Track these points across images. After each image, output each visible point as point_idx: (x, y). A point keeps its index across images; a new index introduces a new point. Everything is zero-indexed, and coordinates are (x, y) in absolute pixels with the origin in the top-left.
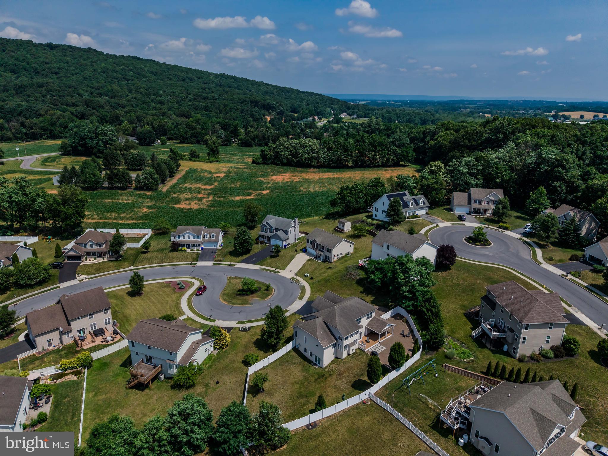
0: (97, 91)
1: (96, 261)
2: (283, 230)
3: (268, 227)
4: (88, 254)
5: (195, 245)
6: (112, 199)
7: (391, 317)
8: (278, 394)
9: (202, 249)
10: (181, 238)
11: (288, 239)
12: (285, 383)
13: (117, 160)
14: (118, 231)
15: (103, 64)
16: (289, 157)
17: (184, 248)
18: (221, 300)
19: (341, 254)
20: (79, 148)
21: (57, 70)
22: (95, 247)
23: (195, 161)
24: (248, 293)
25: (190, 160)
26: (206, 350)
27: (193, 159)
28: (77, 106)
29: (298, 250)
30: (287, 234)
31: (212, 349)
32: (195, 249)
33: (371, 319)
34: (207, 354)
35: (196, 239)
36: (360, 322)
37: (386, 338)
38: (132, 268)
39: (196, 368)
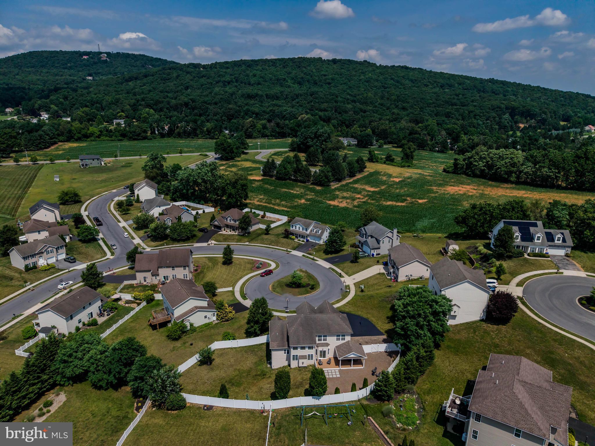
0: (352, 98)
1: (230, 233)
2: (376, 239)
3: (365, 233)
4: (227, 226)
5: (303, 237)
6: (288, 189)
7: (386, 352)
8: (217, 372)
9: (308, 241)
10: (294, 228)
11: (379, 248)
12: (232, 366)
13: (317, 157)
14: (265, 214)
15: (370, 75)
17: (294, 237)
18: (271, 286)
19: (411, 275)
20: (302, 146)
21: (330, 81)
22: (232, 222)
23: (388, 164)
24: (293, 286)
25: (385, 163)
26: (206, 317)
27: (387, 162)
28: (327, 111)
29: (381, 261)
30: (379, 243)
31: (214, 318)
32: (302, 239)
33: (344, 341)
34: (207, 321)
35: (304, 231)
36: (324, 340)
37: (352, 368)
38: (247, 243)
39: (189, 328)
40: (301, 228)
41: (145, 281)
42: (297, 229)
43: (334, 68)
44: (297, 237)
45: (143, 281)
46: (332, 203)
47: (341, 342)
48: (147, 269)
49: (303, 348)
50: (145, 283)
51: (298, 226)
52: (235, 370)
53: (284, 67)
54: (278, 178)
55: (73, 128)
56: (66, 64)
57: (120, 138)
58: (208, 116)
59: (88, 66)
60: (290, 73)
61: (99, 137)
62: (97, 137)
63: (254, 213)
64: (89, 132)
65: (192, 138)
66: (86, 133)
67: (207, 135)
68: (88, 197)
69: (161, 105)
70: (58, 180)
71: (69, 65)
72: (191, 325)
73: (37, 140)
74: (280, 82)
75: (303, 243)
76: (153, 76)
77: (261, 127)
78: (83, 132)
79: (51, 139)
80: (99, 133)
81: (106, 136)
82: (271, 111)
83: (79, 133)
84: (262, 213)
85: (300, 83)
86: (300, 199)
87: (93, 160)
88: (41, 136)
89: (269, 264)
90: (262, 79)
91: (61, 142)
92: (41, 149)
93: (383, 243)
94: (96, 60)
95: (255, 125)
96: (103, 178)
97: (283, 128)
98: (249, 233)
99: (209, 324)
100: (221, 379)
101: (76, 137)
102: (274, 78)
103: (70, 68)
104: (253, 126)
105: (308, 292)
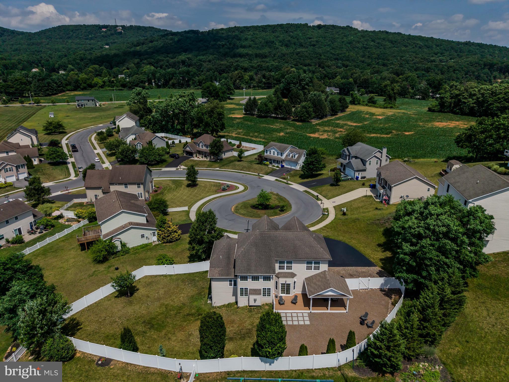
0: (335, 57)
1: (201, 159)
2: (362, 160)
3: (348, 154)
4: (200, 152)
5: (278, 162)
7: (381, 290)
8: (137, 307)
9: (283, 166)
10: (268, 152)
11: (365, 170)
12: (159, 299)
14: (240, 143)
16: (472, 105)
17: (268, 163)
18: (234, 207)
19: (407, 196)
22: (204, 148)
23: (370, 106)
24: (260, 207)
25: (367, 105)
26: (143, 236)
27: (370, 104)
28: (311, 66)
29: (367, 184)
30: (364, 165)
31: (155, 238)
32: (276, 165)
33: (317, 272)
34: (144, 241)
35: (279, 156)
36: (288, 268)
37: (329, 311)
38: (218, 169)
39: (120, 248)
40: (276, 153)
42: (272, 154)
43: (318, 32)
44: (271, 163)
45: (94, 200)
46: (312, 135)
47: (313, 272)
48: (97, 186)
49: (255, 278)
51: (272, 151)
52: (163, 304)
53: (273, 32)
54: (259, 116)
55: (79, 79)
56: (88, 36)
57: (120, 88)
58: (202, 71)
59: (106, 37)
60: (278, 37)
61: (102, 87)
62: (100, 87)
63: (230, 143)
64: (93, 82)
65: (185, 88)
66: (91, 83)
67: (198, 85)
68: (74, 129)
69: (161, 63)
70: (52, 116)
71: (90, 36)
72: (123, 245)
73: (45, 86)
74: (269, 43)
75: (278, 169)
76: (157, 41)
77: (249, 78)
78: (88, 82)
79: (59, 87)
80: (102, 83)
81: (109, 86)
82: (258, 66)
83: (85, 83)
84: (237, 143)
85: (287, 46)
86: (279, 133)
87: (88, 100)
88: (49, 83)
89: (236, 186)
90: (253, 43)
91: (69, 90)
92: (49, 95)
93: (370, 164)
94: (113, 32)
95: (242, 76)
96: (94, 116)
97: (268, 79)
98: (221, 159)
99: (146, 245)
101: (81, 87)
102: (263, 41)
103: (91, 39)
104: (241, 78)
105: (276, 214)
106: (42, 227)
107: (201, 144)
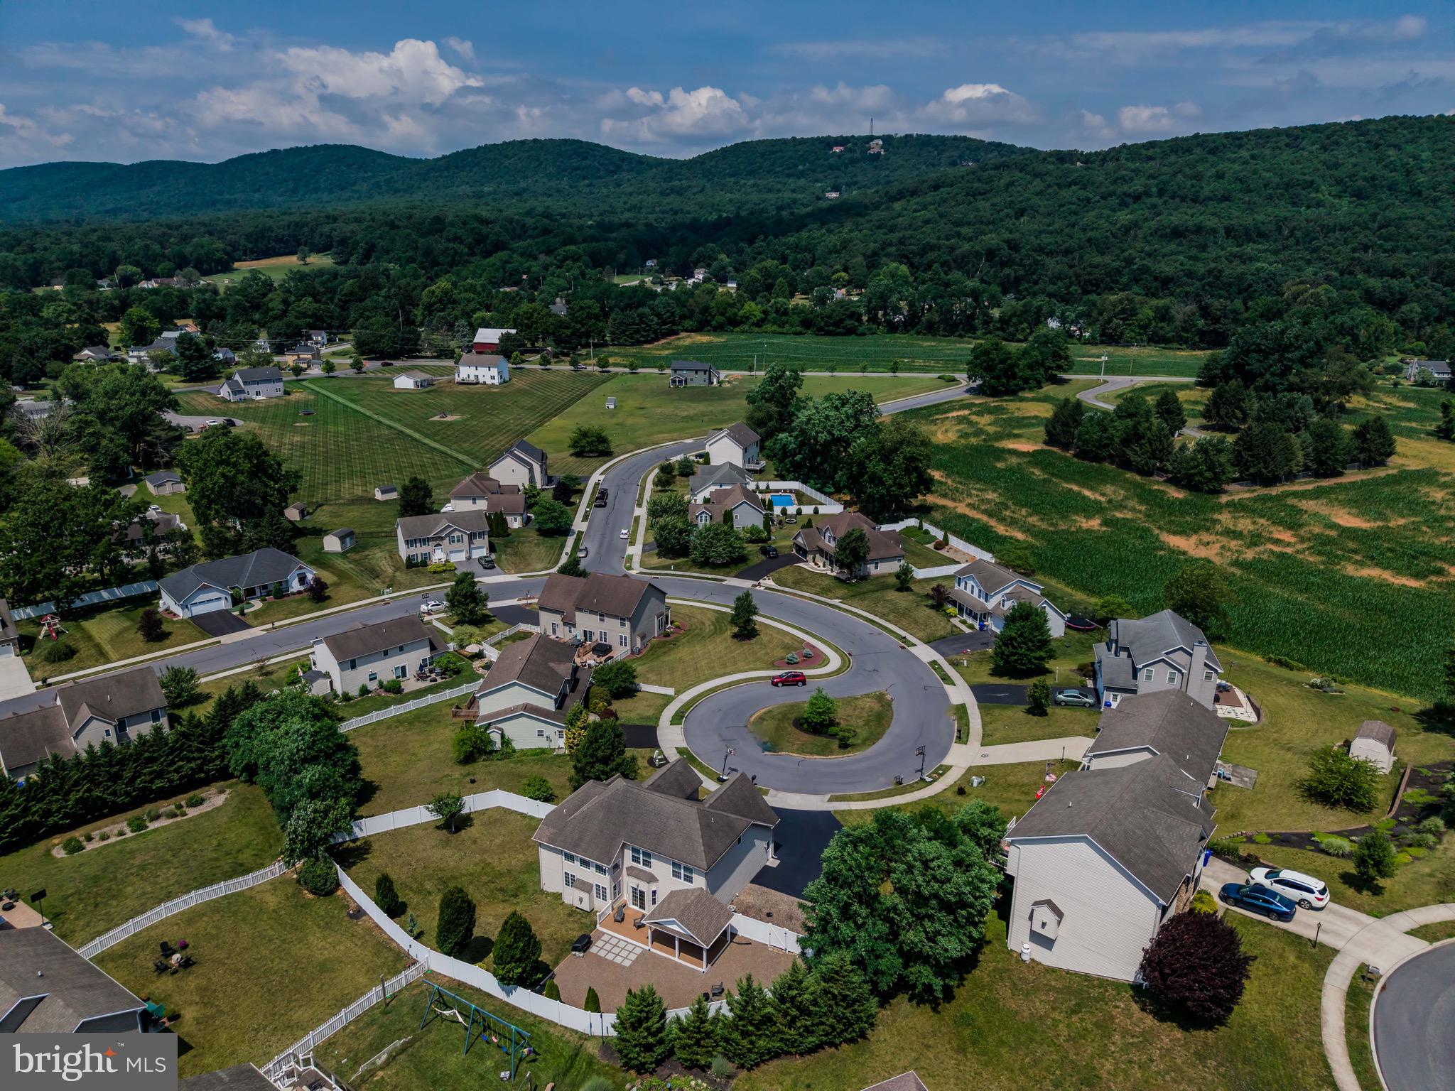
1: (821, 569)
2: (1133, 662)
4: (821, 552)
5: (974, 615)
6: (1084, 485)
8: (449, 853)
9: (983, 627)
11: (1132, 691)
12: (485, 851)
17: (953, 611)
18: (763, 710)
26: (541, 734)
30: (1135, 677)
31: (561, 743)
32: (970, 621)
33: (687, 886)
34: (542, 743)
35: (982, 600)
36: (647, 864)
37: (676, 959)
38: (836, 602)
39: (498, 746)
40: (976, 590)
41: (554, 632)
44: (960, 613)
45: (550, 632)
46: (1175, 541)
47: (681, 884)
48: (557, 606)
49: (585, 863)
50: (553, 637)
51: (970, 583)
52: (483, 861)
53: (1324, 149)
54: (1082, 455)
55: (713, 304)
56: (796, 166)
57: (799, 329)
58: (1036, 283)
59: (838, 169)
60: (1336, 166)
61: (759, 324)
62: (754, 324)
63: (927, 532)
64: (741, 313)
65: (960, 336)
66: (736, 314)
67: (998, 329)
68: (630, 447)
69: (931, 256)
70: (612, 407)
71: (801, 167)
72: (506, 742)
73: (634, 324)
74: (1293, 190)
75: (968, 631)
76: (951, 186)
77: (1151, 314)
78: (730, 312)
79: (665, 323)
80: (760, 315)
81: (774, 323)
82: (1210, 272)
83: (722, 314)
84: (939, 534)
85: (1359, 195)
86: (1088, 518)
87: (696, 371)
88: (642, 316)
89: (826, 659)
90: (1239, 186)
91: (687, 331)
92: (639, 343)
93: (1149, 677)
94: (857, 155)
95: (1133, 309)
96: (691, 412)
97: (1216, 320)
98: (865, 578)
99: (543, 751)
100: (440, 870)
101: (714, 323)
102: (1276, 180)
103: (802, 174)
104: (1128, 313)
105: (824, 751)
106: (438, 670)
107: (828, 534)
